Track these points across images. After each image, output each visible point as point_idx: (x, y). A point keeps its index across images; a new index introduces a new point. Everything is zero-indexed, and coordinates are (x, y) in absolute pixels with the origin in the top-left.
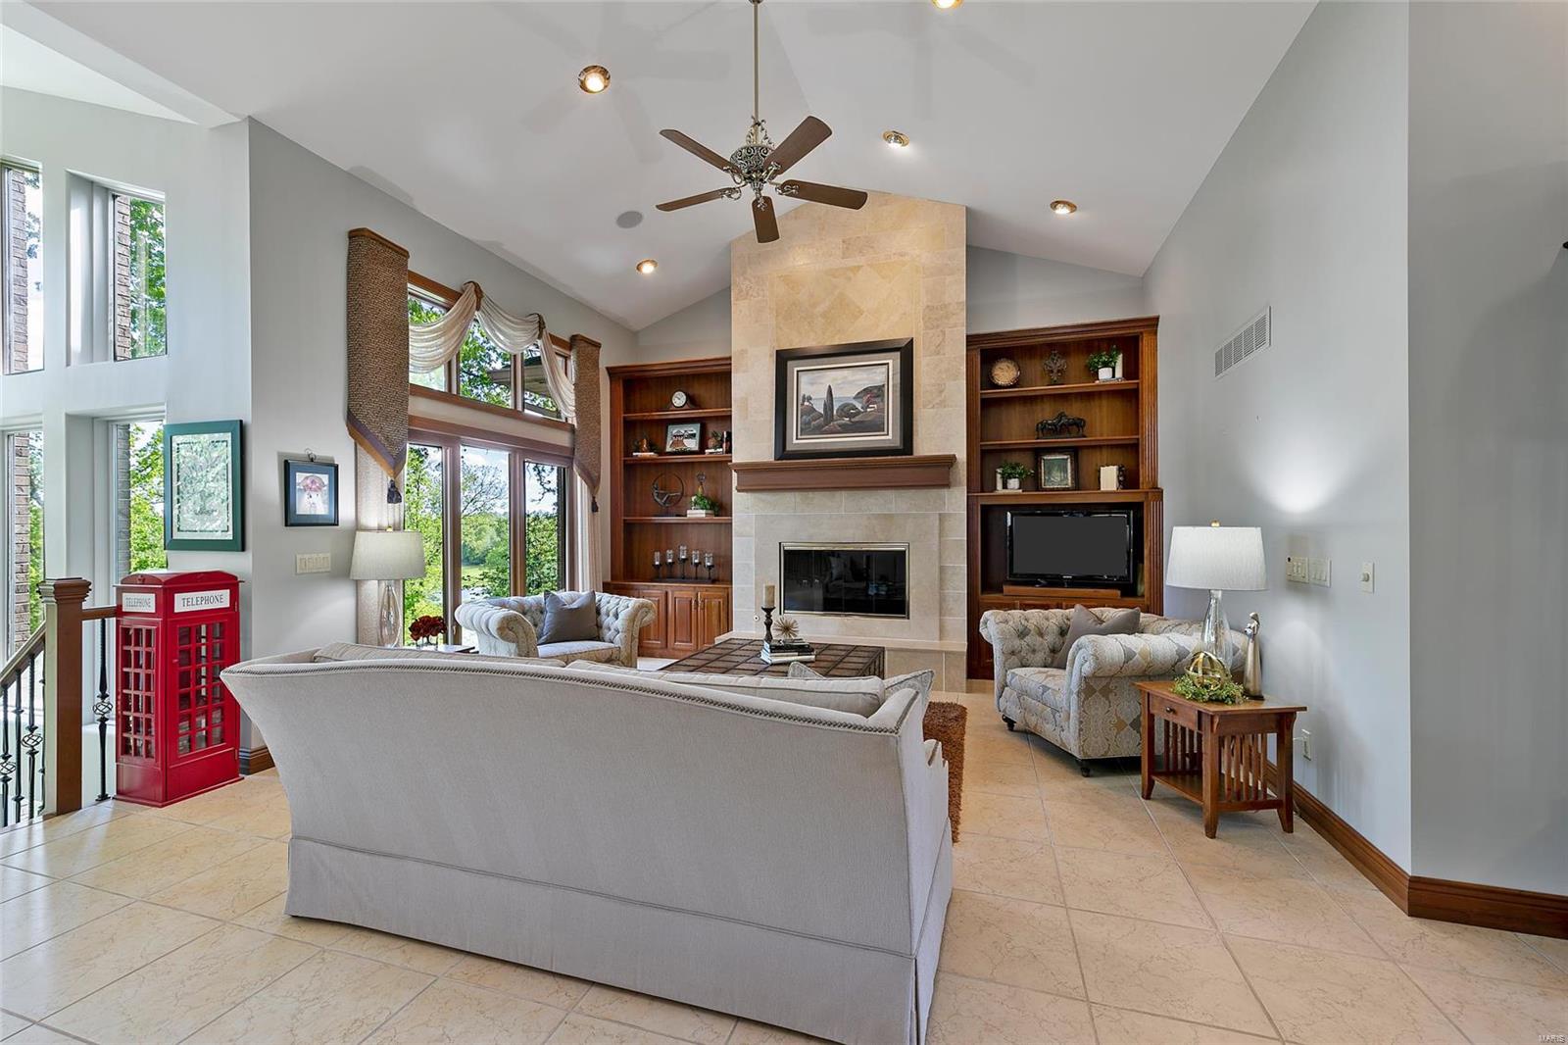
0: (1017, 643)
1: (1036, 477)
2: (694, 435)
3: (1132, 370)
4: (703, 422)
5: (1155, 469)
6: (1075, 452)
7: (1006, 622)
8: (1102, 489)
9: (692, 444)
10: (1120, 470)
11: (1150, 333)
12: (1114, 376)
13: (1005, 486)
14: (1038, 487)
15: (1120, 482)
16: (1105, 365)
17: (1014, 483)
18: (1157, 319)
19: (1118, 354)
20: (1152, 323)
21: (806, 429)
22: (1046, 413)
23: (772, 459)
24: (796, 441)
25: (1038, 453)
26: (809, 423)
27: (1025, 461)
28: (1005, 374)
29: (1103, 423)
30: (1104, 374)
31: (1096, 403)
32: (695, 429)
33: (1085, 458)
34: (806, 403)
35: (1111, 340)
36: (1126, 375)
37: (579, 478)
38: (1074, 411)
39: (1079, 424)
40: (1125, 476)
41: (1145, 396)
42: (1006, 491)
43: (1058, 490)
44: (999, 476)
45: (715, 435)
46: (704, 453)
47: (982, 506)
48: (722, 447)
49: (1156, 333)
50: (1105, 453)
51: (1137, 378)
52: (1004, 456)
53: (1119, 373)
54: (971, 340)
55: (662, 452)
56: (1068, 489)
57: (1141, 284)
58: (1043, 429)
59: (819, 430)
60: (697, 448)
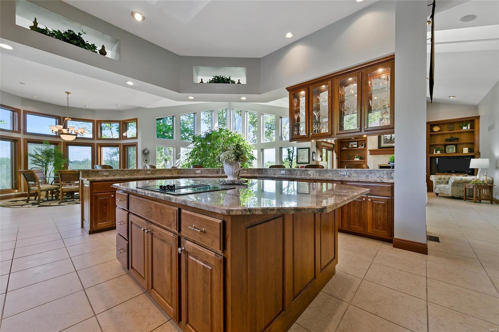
0: (439, 181)
1: (445, 150)
2: (356, 144)
3: (472, 127)
4: (358, 142)
5: (479, 148)
6: (456, 145)
7: (436, 177)
8: (464, 153)
9: (355, 146)
10: (469, 148)
11: (477, 119)
12: (467, 128)
13: (436, 153)
14: (445, 153)
15: (469, 151)
16: (465, 126)
17: (439, 152)
18: (479, 116)
19: (468, 124)
20: (478, 117)
21: (385, 143)
22: (448, 137)
23: (377, 149)
24: (383, 145)
25: (445, 145)
26: (386, 141)
27: (442, 147)
28: (436, 129)
29: (464, 138)
30: (465, 128)
31: (462, 134)
32: (356, 143)
33: (459, 146)
34: (385, 138)
35: (466, 121)
36: (471, 128)
37: (335, 153)
38: (456, 136)
39: (457, 139)
40: (470, 150)
41: (476, 133)
42: (436, 154)
43: (451, 153)
44: (434, 151)
45: (361, 144)
46: (358, 147)
47: (430, 157)
48: (363, 146)
49: (479, 119)
50: (465, 145)
51: (474, 129)
52: (436, 146)
53: (469, 128)
54: (427, 123)
55: (348, 147)
56: (454, 153)
57: (476, 107)
58: (447, 140)
59: (388, 143)
60: (356, 147)
